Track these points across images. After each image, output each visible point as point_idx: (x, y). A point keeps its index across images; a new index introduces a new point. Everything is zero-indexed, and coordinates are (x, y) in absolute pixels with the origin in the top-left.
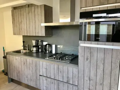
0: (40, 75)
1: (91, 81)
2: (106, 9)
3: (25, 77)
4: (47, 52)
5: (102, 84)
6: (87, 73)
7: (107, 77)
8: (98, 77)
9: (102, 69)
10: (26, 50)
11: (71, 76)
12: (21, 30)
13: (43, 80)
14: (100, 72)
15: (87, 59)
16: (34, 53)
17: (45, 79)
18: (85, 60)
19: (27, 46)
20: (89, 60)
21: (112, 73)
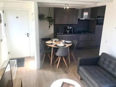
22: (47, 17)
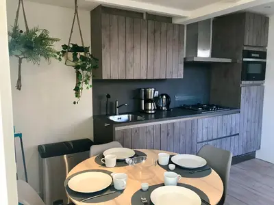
12: (132, 66)
20: (248, 100)
22: (65, 47)
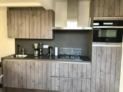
0: (51, 76)
1: (102, 73)
2: (113, 20)
3: (31, 81)
4: (50, 54)
5: (110, 73)
6: (99, 67)
7: (113, 67)
8: (107, 68)
9: (110, 62)
10: (22, 54)
11: (84, 71)
12: (21, 32)
13: (55, 81)
14: (108, 64)
15: (99, 56)
16: (36, 56)
17: (58, 79)
18: (97, 56)
19: (23, 50)
20: (100, 56)
21: (117, 64)
